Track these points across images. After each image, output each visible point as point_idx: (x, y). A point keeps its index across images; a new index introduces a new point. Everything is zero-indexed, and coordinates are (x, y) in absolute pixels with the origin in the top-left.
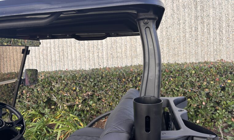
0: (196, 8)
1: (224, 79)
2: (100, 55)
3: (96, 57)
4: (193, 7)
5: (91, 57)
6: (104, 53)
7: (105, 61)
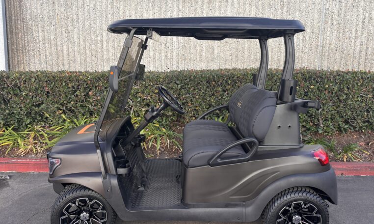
0: (282, 9)
1: (308, 85)
2: (169, 55)
3: (163, 58)
4: (279, 8)
5: (157, 58)
6: (175, 54)
7: (175, 63)
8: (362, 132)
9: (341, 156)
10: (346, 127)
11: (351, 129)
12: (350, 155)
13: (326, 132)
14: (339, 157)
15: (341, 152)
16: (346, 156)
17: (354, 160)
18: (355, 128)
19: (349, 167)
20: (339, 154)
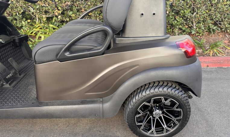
8: (227, 32)
9: (208, 52)
10: (214, 28)
11: (218, 30)
12: (215, 51)
13: (198, 33)
14: (207, 52)
15: (208, 49)
16: (212, 52)
17: (218, 55)
18: (221, 29)
19: (214, 61)
20: (207, 50)
